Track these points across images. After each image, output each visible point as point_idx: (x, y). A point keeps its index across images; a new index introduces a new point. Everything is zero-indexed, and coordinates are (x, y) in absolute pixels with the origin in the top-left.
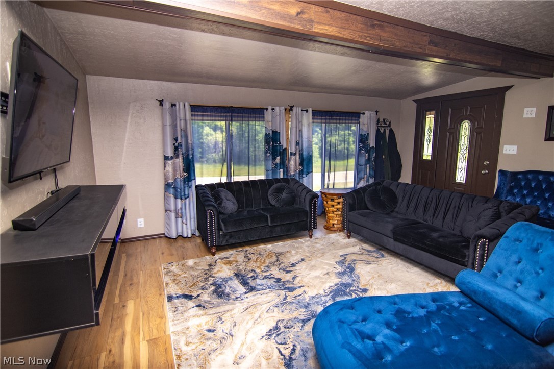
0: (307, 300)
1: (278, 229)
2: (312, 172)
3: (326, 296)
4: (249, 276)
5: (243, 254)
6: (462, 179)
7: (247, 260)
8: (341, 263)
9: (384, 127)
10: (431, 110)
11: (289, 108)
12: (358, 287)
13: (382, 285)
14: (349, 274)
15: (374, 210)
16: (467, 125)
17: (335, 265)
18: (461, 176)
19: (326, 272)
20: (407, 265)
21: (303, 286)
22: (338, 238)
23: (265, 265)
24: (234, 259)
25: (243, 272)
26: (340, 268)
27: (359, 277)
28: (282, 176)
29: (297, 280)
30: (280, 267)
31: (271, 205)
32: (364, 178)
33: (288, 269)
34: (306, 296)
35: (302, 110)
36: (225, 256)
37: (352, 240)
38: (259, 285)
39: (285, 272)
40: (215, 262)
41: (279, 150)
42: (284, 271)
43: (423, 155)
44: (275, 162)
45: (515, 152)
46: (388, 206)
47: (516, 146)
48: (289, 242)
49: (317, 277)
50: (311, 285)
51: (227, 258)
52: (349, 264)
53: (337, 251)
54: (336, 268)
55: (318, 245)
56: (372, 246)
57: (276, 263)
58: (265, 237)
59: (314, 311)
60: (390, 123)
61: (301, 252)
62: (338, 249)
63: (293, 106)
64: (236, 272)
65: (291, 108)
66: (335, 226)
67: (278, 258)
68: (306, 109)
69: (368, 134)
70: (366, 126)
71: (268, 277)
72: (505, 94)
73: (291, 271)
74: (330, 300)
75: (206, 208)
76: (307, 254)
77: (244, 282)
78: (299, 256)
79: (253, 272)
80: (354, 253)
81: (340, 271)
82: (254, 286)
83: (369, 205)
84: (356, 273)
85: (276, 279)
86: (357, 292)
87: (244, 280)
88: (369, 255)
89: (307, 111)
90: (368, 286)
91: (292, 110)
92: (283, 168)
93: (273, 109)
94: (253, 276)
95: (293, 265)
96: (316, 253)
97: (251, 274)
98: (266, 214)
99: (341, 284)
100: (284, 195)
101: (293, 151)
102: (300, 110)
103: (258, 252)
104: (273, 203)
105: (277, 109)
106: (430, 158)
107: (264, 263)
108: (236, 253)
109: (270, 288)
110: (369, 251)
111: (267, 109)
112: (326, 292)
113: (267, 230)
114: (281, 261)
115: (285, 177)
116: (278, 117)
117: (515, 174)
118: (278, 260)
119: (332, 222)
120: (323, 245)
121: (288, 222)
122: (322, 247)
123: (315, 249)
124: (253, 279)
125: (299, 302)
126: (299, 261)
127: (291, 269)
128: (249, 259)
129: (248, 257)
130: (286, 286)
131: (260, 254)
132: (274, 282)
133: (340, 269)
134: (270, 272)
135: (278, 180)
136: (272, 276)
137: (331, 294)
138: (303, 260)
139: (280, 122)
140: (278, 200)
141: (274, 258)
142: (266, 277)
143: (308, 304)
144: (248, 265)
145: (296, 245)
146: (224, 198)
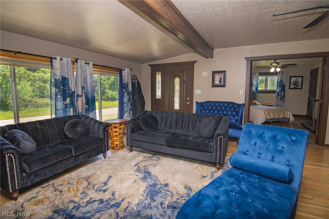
0: (135, 209)
1: (81, 157)
2: (95, 109)
3: (146, 199)
4: (71, 208)
5: (51, 189)
6: (178, 108)
7: (60, 193)
8: (138, 170)
9: (134, 79)
10: (159, 71)
11: (75, 60)
12: (161, 184)
13: (173, 177)
14: (149, 177)
15: (147, 130)
16: (178, 80)
17: (135, 173)
18: (177, 106)
19: (133, 181)
20: (176, 160)
21: (125, 199)
22: (124, 153)
23: (80, 192)
24: (44, 196)
25: (62, 207)
26: (141, 174)
27: (156, 177)
28: (72, 114)
29: (117, 194)
30: (95, 188)
31: (69, 138)
32: (127, 111)
33: (103, 188)
34: (133, 206)
35: (85, 63)
36: (31, 197)
37: (134, 153)
38: (86, 213)
39: (102, 192)
40: (22, 207)
41: (69, 93)
42: (100, 191)
43: (156, 96)
44: (65, 103)
45: (200, 93)
46: (154, 126)
47: (201, 90)
48: (90, 166)
49: (129, 187)
50: (130, 195)
51: (34, 198)
52: (144, 170)
53: (130, 163)
54: (138, 175)
55: (114, 162)
56: (148, 153)
57: (89, 187)
58: (70, 167)
59: (147, 216)
60: (137, 77)
61: (105, 171)
62: (130, 161)
63: (78, 59)
64: (53, 209)
65: (77, 60)
66: (118, 145)
67: (88, 182)
68: (87, 63)
69: (128, 83)
70: (127, 78)
71: (90, 202)
72: (194, 65)
73: (107, 189)
74: (151, 201)
75: (4, 152)
76: (110, 171)
77: (68, 216)
78: (105, 174)
79: (72, 202)
80: (141, 161)
81: (142, 176)
82: (82, 215)
83: (143, 128)
84: (152, 174)
85: (98, 201)
86: (163, 188)
87: (67, 214)
88: (151, 160)
89: (88, 64)
90: (166, 181)
91: (77, 63)
92: (73, 107)
93: (61, 59)
94: (75, 206)
95: (105, 184)
96: (116, 168)
97: (71, 206)
98: (69, 147)
99: (149, 186)
100: (79, 129)
101: (80, 93)
102: (84, 63)
103: (66, 182)
104: (70, 136)
105: (65, 59)
106: (160, 98)
107: (78, 190)
108: (42, 189)
109: (98, 212)
110: (149, 157)
111: (56, 58)
112: (144, 196)
113: (72, 160)
114: (93, 183)
115: (75, 114)
116: (66, 66)
117: (202, 103)
118: (89, 184)
119: (115, 143)
120: (117, 161)
121: (90, 149)
122: (117, 163)
123: (114, 166)
124: (77, 210)
125: (131, 213)
126: (108, 179)
127: (105, 187)
128: (61, 192)
129: (58, 189)
130: (111, 204)
131: (69, 183)
132: (99, 204)
133: (141, 176)
134: (88, 196)
135: (70, 117)
136: (93, 200)
137: (149, 197)
138: (110, 177)
139: (68, 70)
140: (75, 133)
141: (85, 184)
142: (88, 203)
143: (138, 211)
144: (63, 197)
145: (98, 167)
146: (22, 139)
